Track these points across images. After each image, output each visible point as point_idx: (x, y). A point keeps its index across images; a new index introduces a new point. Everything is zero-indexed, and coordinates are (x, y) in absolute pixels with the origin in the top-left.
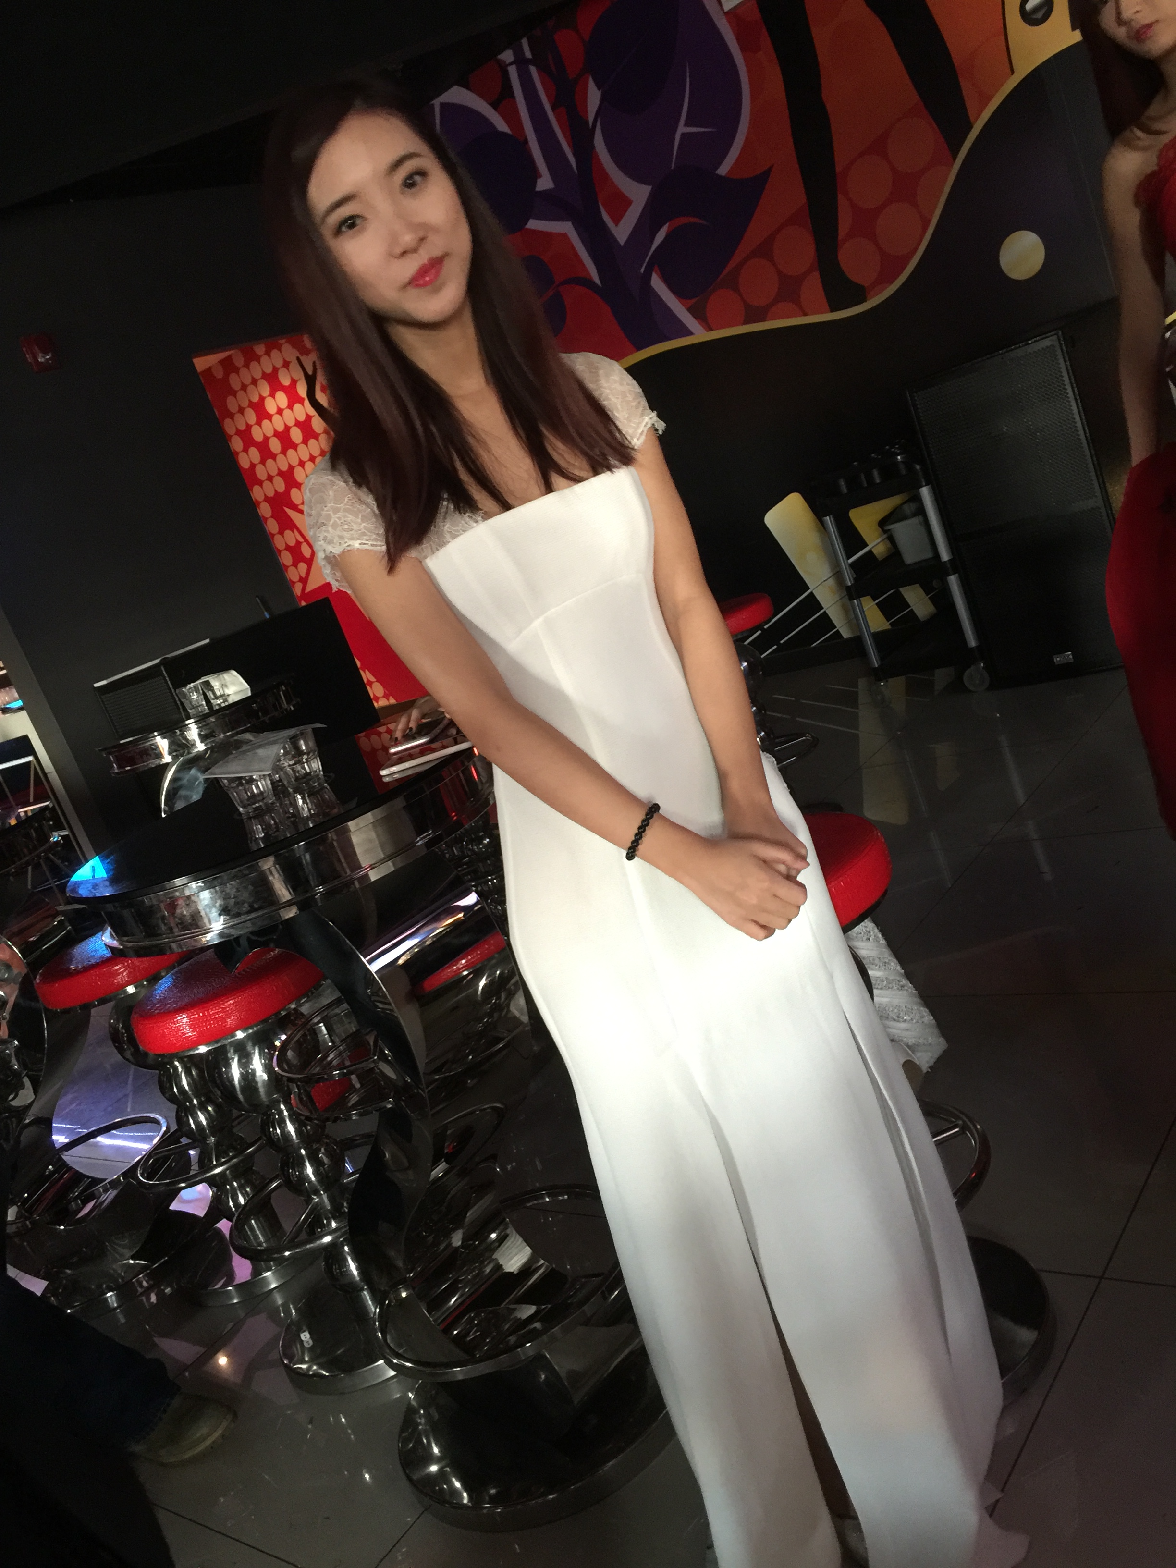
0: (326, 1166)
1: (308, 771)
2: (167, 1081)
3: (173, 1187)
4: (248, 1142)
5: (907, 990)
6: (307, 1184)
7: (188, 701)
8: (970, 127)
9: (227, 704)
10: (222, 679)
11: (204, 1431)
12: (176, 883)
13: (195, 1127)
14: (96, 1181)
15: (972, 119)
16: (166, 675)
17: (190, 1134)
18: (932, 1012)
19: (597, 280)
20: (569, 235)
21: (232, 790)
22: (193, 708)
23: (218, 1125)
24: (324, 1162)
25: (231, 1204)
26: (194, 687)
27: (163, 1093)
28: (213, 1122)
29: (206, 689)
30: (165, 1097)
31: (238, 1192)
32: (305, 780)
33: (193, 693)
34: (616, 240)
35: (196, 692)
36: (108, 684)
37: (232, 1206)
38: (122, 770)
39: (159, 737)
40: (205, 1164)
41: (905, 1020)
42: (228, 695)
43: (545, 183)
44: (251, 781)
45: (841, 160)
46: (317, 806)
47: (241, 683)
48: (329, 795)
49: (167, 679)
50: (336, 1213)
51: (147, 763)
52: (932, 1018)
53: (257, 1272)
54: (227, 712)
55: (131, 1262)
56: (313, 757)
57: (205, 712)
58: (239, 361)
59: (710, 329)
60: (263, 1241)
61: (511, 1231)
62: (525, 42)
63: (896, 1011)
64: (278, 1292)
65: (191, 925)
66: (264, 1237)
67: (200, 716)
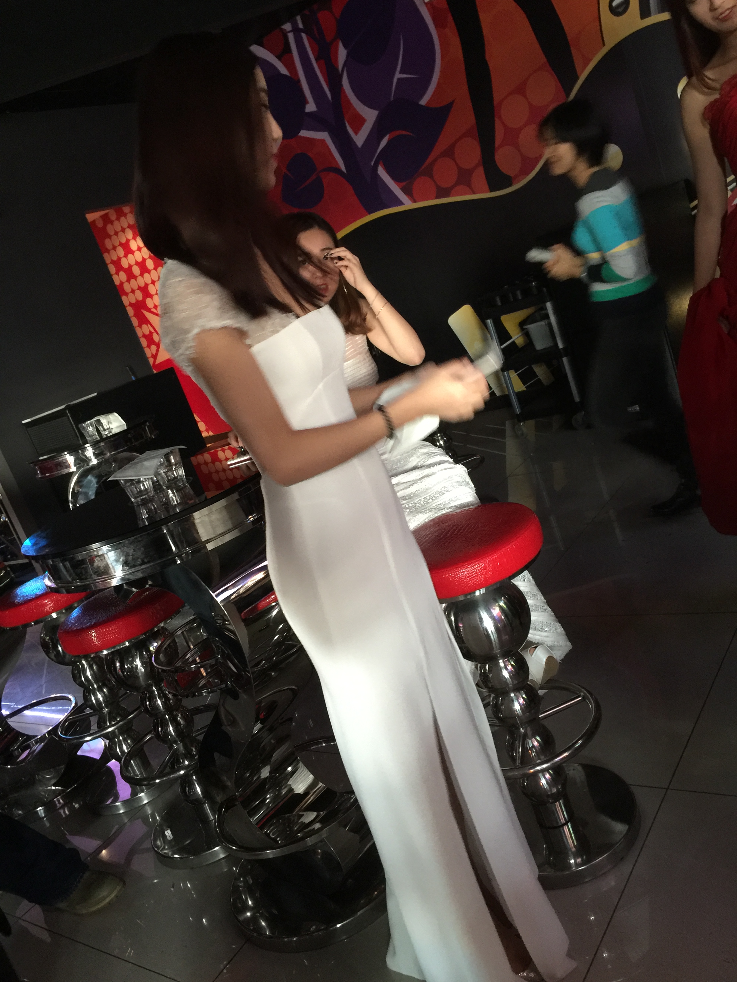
0: (182, 726)
1: (176, 476)
2: (77, 673)
3: (81, 740)
4: (129, 711)
5: (547, 612)
6: (170, 737)
7: (86, 433)
8: (577, 78)
9: (111, 434)
10: (108, 418)
11: (104, 893)
12: (93, 546)
13: (96, 702)
14: (29, 737)
15: (578, 73)
16: (69, 416)
17: (92, 706)
18: (563, 626)
19: (343, 169)
20: (326, 140)
21: (127, 488)
22: (90, 436)
23: (110, 701)
24: (181, 723)
25: (118, 750)
26: (91, 423)
27: (75, 680)
28: (107, 699)
29: (98, 425)
30: (76, 683)
31: (123, 743)
32: (173, 481)
33: (89, 428)
34: (356, 144)
35: (92, 427)
36: (32, 421)
37: (119, 752)
38: (43, 476)
39: (68, 455)
40: (101, 726)
41: (546, 631)
42: (112, 429)
43: (311, 107)
44: (139, 482)
45: (497, 98)
46: (181, 499)
47: (120, 421)
48: (189, 490)
49: (70, 418)
50: (188, 755)
51: (61, 471)
52: (563, 629)
53: (134, 794)
54: (112, 439)
55: (53, 788)
56: (179, 466)
57: (97, 439)
58: (113, 216)
59: (415, 201)
60: (138, 774)
61: (301, 765)
62: (299, 18)
63: (540, 625)
64: (148, 805)
65: (103, 573)
66: (139, 771)
67: (94, 442)
